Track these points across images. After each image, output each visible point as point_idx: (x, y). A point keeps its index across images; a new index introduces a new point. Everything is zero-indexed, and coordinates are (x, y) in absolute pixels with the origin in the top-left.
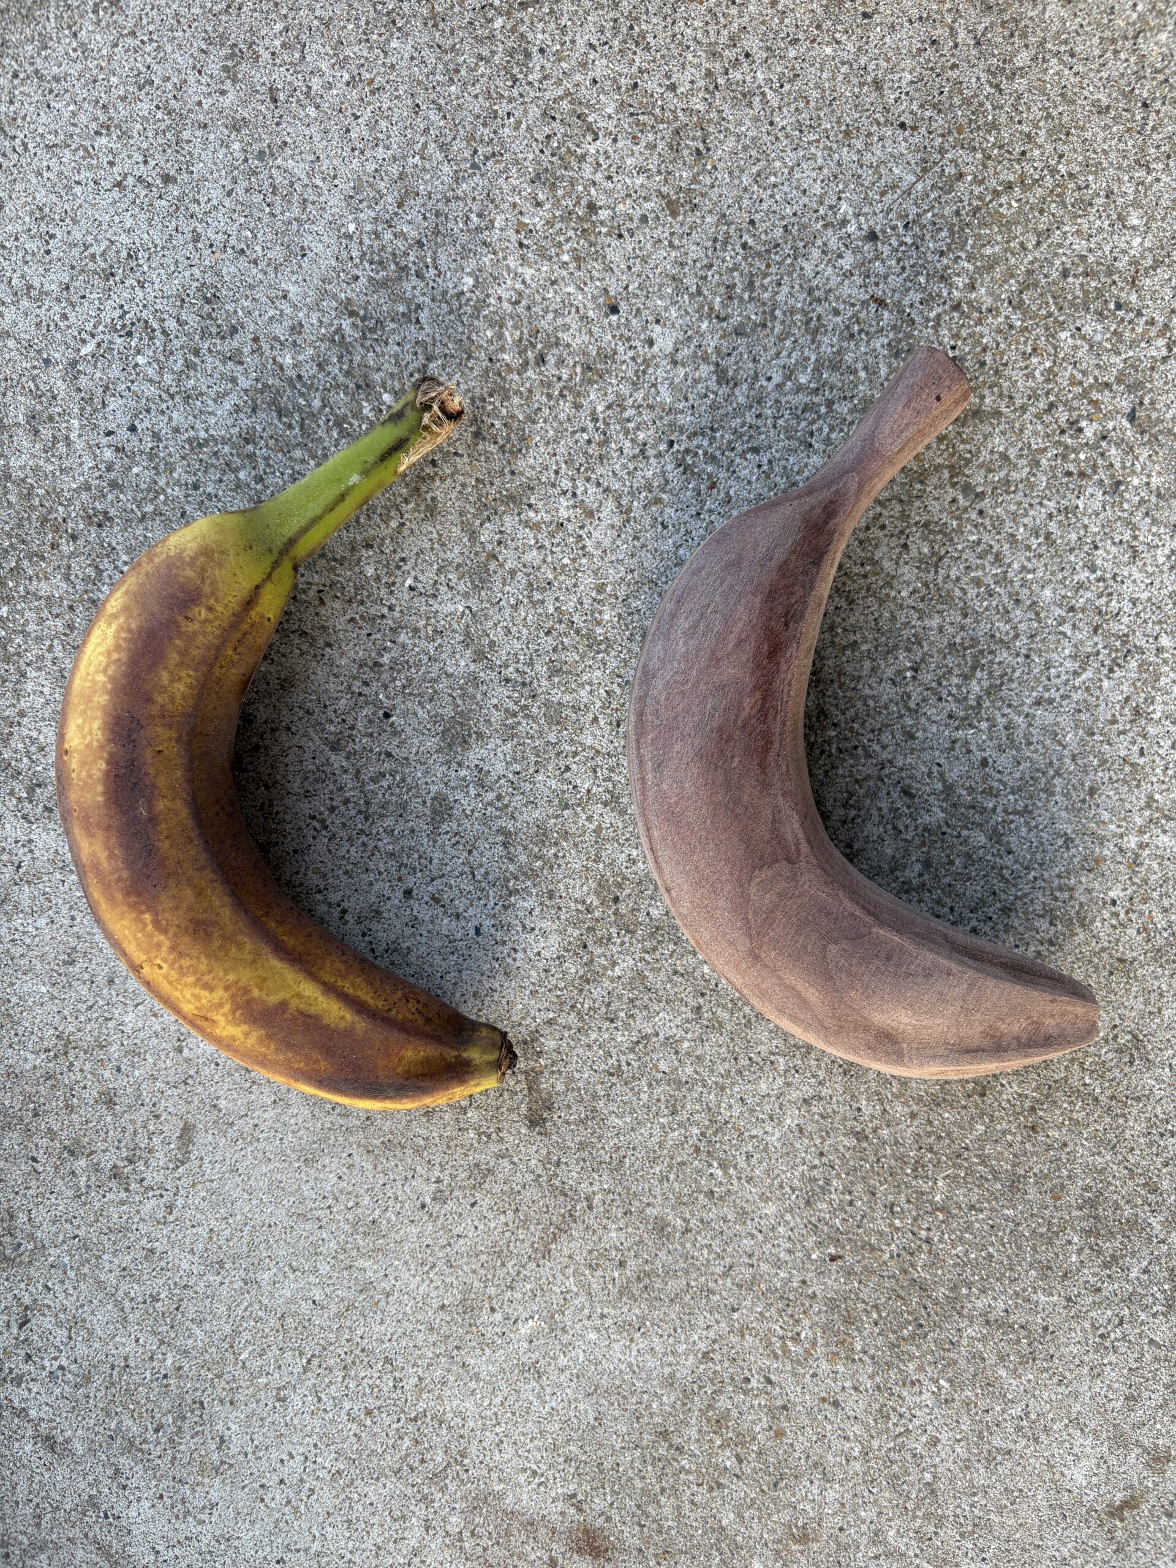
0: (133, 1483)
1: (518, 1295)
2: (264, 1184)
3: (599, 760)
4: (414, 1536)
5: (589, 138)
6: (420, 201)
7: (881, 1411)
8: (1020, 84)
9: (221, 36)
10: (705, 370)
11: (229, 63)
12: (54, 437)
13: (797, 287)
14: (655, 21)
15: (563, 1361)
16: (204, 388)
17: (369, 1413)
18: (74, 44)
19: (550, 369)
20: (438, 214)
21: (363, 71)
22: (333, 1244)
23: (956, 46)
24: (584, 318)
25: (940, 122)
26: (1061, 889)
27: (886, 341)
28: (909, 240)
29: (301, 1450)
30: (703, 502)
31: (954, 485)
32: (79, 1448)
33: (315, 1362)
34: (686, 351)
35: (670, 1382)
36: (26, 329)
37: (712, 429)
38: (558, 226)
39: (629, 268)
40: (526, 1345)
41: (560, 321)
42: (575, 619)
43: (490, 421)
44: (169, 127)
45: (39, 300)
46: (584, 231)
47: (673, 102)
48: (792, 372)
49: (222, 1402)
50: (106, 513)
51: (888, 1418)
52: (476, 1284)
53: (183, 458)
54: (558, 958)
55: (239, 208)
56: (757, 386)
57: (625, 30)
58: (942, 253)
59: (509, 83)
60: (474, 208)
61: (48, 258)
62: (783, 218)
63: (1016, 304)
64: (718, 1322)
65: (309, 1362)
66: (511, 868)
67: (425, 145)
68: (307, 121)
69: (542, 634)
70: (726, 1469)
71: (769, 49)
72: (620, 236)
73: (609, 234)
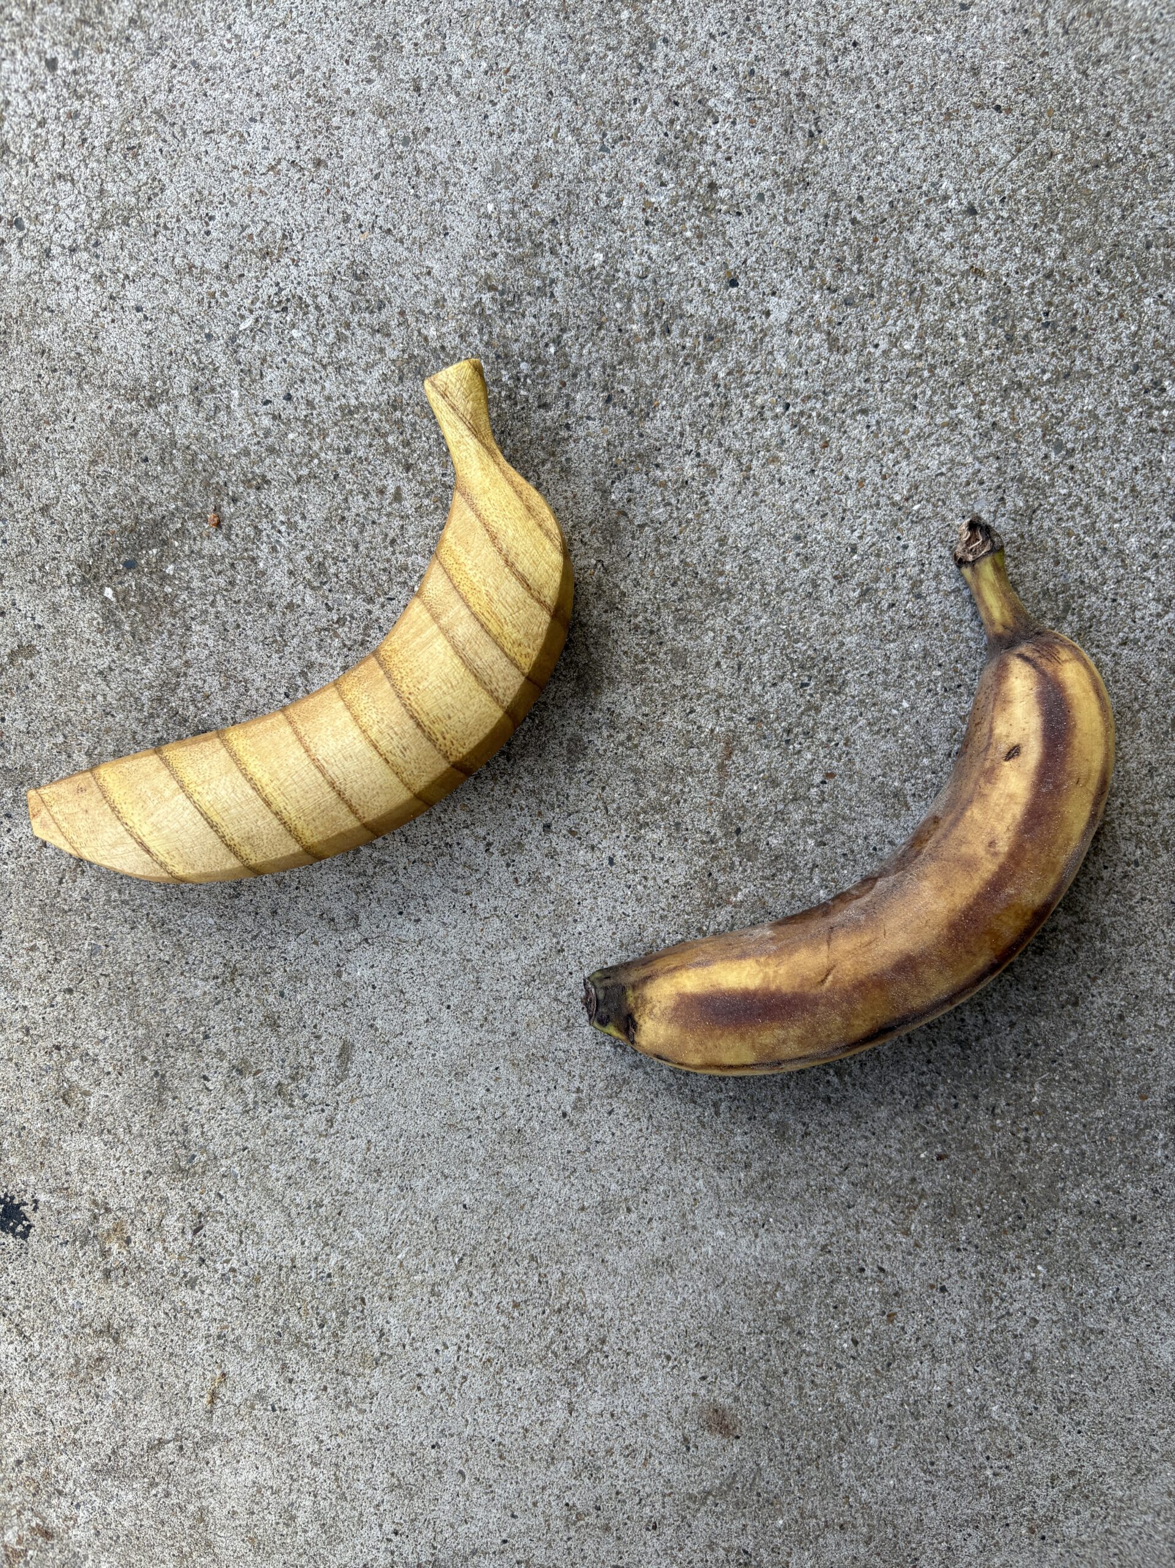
0: (298, 1377)
1: (651, 1196)
2: (417, 1098)
3: (722, 700)
4: (558, 1416)
5: (710, 121)
6: (554, 182)
7: (984, 1296)
8: (1105, 70)
9: (367, 28)
10: (817, 338)
11: (376, 54)
12: (216, 407)
13: (902, 259)
14: (769, 11)
15: (693, 1256)
16: (354, 359)
17: (516, 1305)
18: (229, 36)
19: (675, 338)
20: (570, 193)
21: (499, 60)
22: (481, 1152)
23: (1046, 35)
24: (705, 291)
25: (1032, 104)
26: (1145, 813)
27: (984, 308)
28: (1005, 214)
29: (455, 1340)
30: (818, 460)
31: (1047, 443)
32: (249, 1345)
33: (467, 1260)
34: (800, 321)
35: (792, 1272)
36: (188, 305)
37: (824, 393)
38: (681, 204)
39: (747, 243)
40: (660, 1242)
41: (683, 294)
42: (699, 570)
43: (622, 387)
44: (319, 114)
45: (200, 279)
46: (705, 209)
47: (787, 86)
48: (897, 339)
49: (381, 1297)
50: (264, 477)
51: (991, 1300)
52: (614, 1187)
53: (336, 424)
54: (686, 885)
55: (386, 190)
56: (865, 352)
57: (741, 20)
58: (1036, 226)
59: (636, 71)
60: (604, 189)
61: (209, 238)
62: (889, 195)
63: (1104, 273)
64: (835, 1218)
65: (461, 1260)
66: (641, 803)
67: (558, 129)
68: (448, 108)
69: (668, 585)
70: (843, 1351)
71: (875, 39)
72: (739, 214)
73: (727, 212)
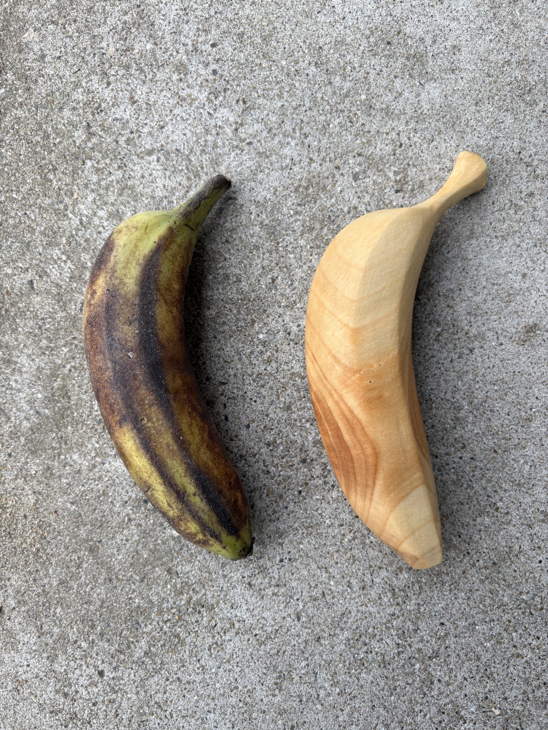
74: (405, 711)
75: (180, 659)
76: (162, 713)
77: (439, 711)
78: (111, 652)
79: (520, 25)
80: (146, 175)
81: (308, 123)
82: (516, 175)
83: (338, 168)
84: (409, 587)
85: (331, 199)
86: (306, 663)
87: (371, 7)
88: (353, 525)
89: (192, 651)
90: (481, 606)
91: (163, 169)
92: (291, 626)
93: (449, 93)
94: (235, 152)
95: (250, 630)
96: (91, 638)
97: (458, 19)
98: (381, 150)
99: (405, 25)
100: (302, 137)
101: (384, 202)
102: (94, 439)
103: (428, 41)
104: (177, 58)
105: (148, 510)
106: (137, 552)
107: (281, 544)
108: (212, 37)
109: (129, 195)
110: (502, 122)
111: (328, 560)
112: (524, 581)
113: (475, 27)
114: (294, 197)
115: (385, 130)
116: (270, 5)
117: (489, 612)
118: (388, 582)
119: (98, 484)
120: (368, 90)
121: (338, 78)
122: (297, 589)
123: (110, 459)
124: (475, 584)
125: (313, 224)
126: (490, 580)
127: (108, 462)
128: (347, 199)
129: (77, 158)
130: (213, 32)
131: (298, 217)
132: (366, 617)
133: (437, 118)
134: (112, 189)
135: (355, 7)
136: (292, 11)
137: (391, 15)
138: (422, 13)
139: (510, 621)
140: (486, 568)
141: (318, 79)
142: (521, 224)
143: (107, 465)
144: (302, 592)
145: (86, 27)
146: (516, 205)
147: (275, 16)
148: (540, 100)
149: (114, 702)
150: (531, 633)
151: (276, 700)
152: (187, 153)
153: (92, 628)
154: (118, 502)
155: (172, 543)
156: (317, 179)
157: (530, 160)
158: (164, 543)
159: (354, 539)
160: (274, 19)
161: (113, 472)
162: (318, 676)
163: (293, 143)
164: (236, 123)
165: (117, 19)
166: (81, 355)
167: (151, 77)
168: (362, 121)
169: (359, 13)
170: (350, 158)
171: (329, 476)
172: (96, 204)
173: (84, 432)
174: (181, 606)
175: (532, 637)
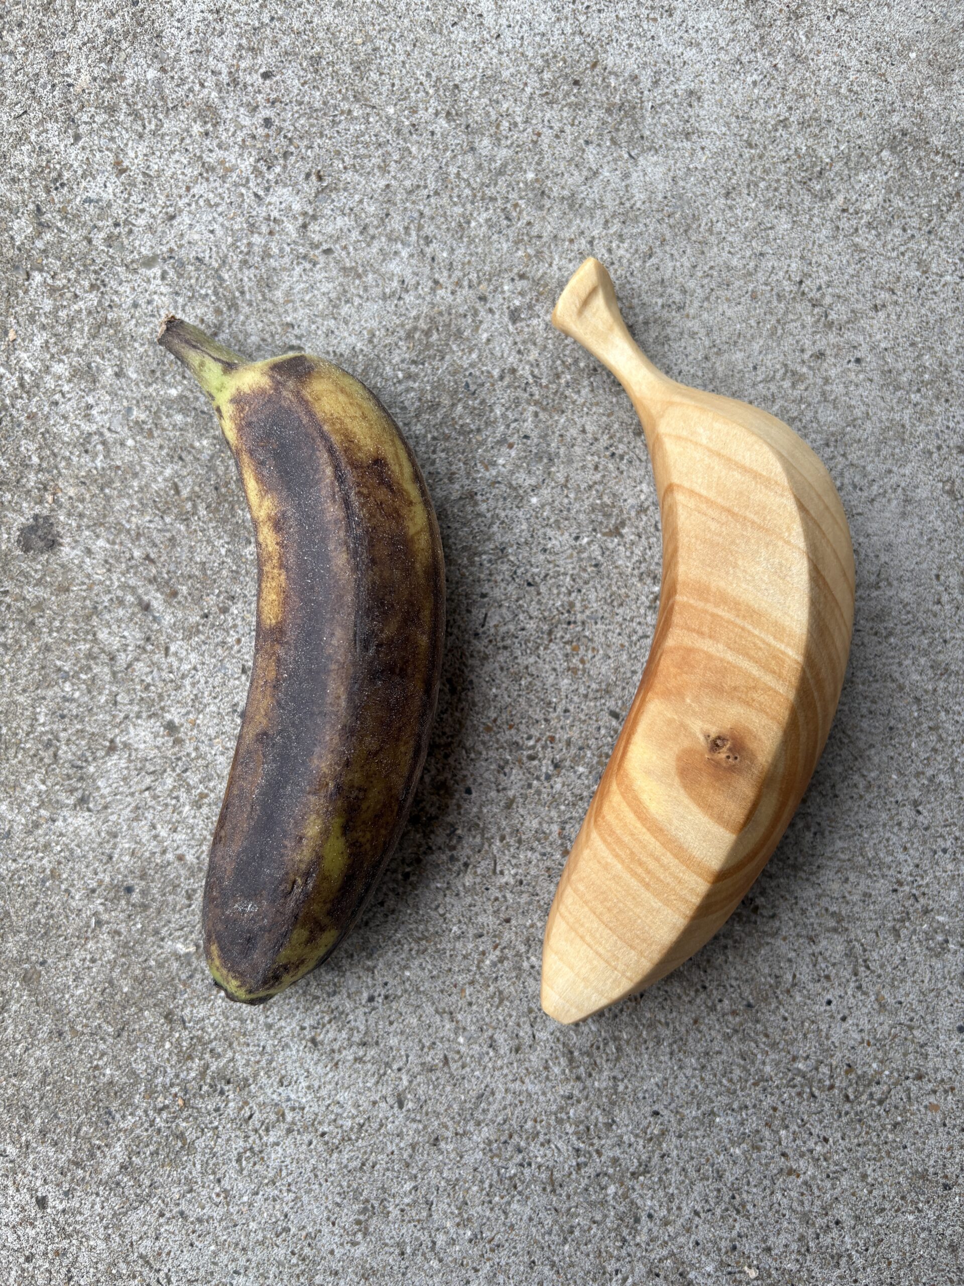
74: (589, 1272)
75: (186, 1178)
76: (151, 1275)
77: (650, 1272)
78: (60, 1164)
79: (806, 58)
80: (142, 302)
81: (432, 218)
82: (795, 321)
83: (483, 299)
84: (598, 1048)
85: (470, 353)
86: (413, 1184)
87: (546, 18)
88: (499, 936)
89: (207, 1163)
90: (724, 1081)
91: (172, 293)
92: (387, 1118)
93: (680, 173)
94: (301, 266)
95: (313, 1125)
96: (23, 1139)
97: (698, 44)
98: (560, 269)
99: (606, 52)
100: (422, 242)
101: (563, 362)
102: (37, 776)
103: (646, 81)
104: (201, 96)
105: (133, 905)
106: (111, 983)
107: (371, 970)
108: (263, 62)
109: (109, 338)
110: (771, 228)
111: (454, 998)
112: (800, 1036)
113: (727, 58)
114: (405, 349)
115: (567, 235)
116: (368, 9)
117: (739, 1092)
118: (562, 1039)
119: (43, 858)
120: (538, 164)
121: (486, 141)
122: (398, 1050)
123: (66, 812)
124: (715, 1042)
125: (439, 396)
126: (740, 1035)
127: (61, 818)
128: (499, 355)
129: (16, 268)
130: (266, 52)
131: (411, 384)
132: (521, 1102)
133: (659, 216)
134: (78, 326)
135: (518, 17)
136: (406, 21)
137: (581, 33)
138: (635, 31)
139: (775, 1109)
140: (734, 1013)
141: (450, 140)
142: (803, 406)
143: (59, 823)
144: (407, 1056)
145: (40, 36)
146: (794, 373)
147: (377, 27)
148: (839, 191)
149: (64, 1254)
150: (813, 1130)
151: (358, 1252)
152: (216, 265)
153: (26, 1121)
154: (78, 890)
155: (175, 965)
156: (446, 318)
157: (818, 295)
158: (160, 965)
159: (501, 960)
160: (375, 33)
161: (71, 836)
162: (434, 1208)
163: (404, 254)
164: (305, 214)
165: (95, 24)
166: (16, 624)
167: (153, 127)
168: (527, 218)
169: (526, 27)
170: (505, 281)
171: (459, 847)
172: (48, 351)
173: (20, 762)
174: (189, 1082)
175: (814, 1139)
